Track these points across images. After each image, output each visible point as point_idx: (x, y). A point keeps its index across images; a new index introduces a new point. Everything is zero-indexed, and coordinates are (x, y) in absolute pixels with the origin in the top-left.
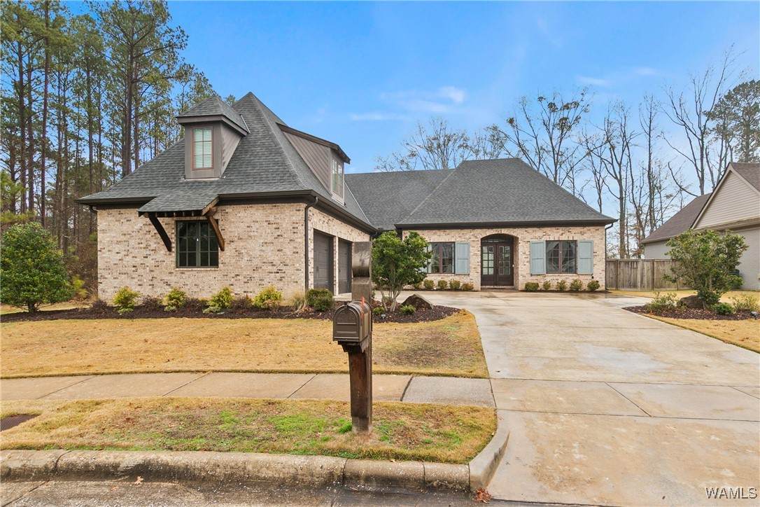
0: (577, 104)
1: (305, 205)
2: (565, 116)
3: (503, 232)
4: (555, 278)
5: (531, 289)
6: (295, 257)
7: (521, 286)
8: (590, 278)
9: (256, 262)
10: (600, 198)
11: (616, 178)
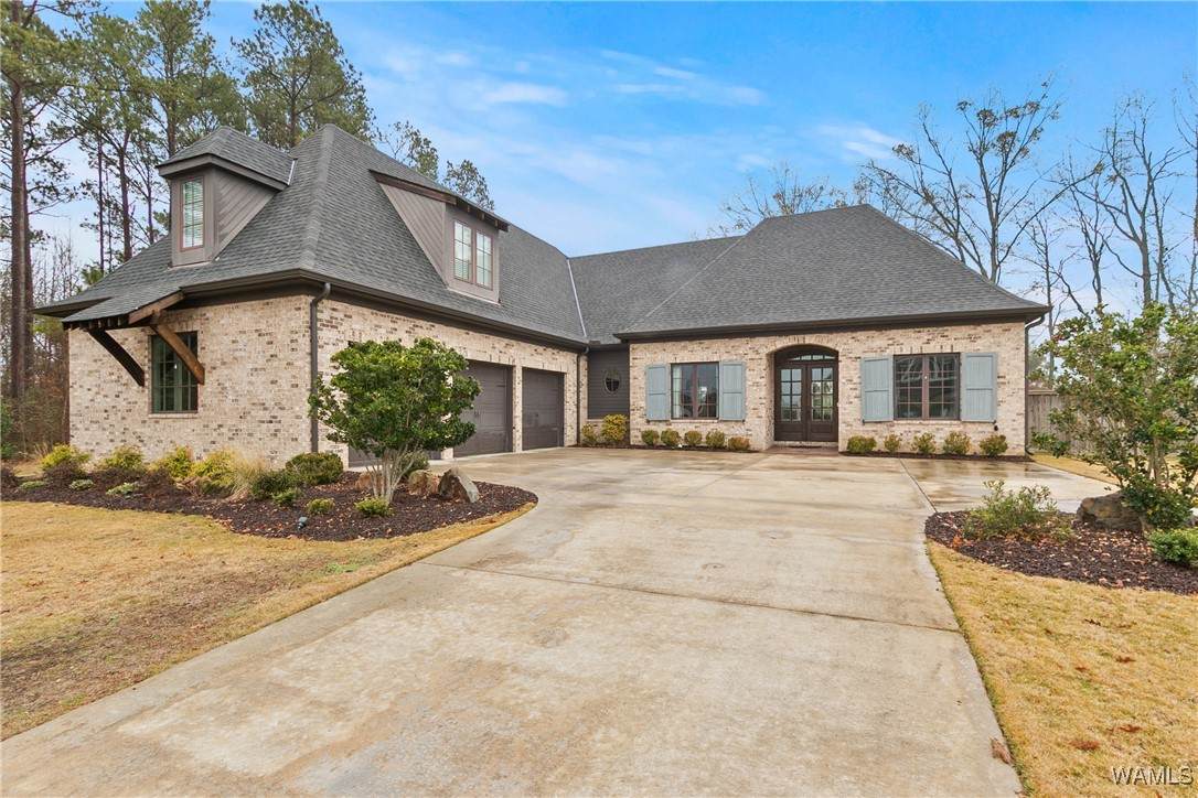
0: (1035, 107)
1: (310, 299)
2: (1011, 129)
3: (807, 342)
4: (913, 429)
5: (862, 449)
6: (294, 395)
7: (842, 445)
8: (991, 429)
9: (244, 403)
10: (1097, 276)
11: (1135, 238)
